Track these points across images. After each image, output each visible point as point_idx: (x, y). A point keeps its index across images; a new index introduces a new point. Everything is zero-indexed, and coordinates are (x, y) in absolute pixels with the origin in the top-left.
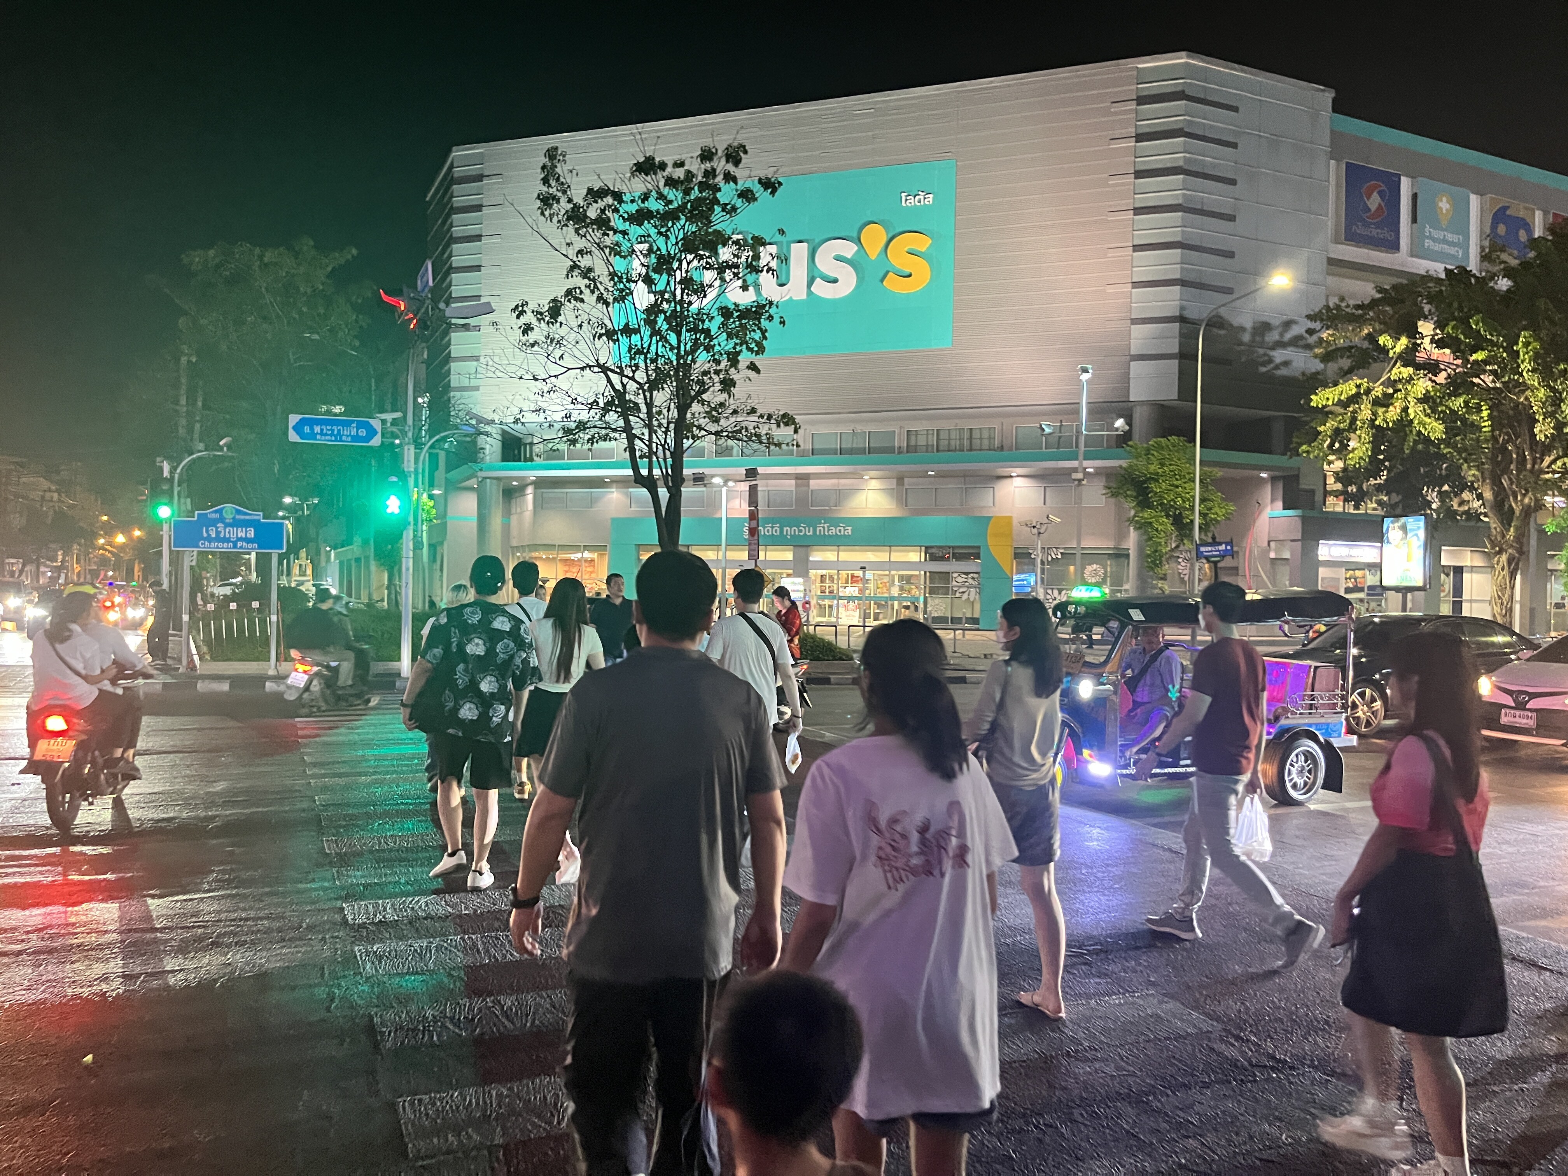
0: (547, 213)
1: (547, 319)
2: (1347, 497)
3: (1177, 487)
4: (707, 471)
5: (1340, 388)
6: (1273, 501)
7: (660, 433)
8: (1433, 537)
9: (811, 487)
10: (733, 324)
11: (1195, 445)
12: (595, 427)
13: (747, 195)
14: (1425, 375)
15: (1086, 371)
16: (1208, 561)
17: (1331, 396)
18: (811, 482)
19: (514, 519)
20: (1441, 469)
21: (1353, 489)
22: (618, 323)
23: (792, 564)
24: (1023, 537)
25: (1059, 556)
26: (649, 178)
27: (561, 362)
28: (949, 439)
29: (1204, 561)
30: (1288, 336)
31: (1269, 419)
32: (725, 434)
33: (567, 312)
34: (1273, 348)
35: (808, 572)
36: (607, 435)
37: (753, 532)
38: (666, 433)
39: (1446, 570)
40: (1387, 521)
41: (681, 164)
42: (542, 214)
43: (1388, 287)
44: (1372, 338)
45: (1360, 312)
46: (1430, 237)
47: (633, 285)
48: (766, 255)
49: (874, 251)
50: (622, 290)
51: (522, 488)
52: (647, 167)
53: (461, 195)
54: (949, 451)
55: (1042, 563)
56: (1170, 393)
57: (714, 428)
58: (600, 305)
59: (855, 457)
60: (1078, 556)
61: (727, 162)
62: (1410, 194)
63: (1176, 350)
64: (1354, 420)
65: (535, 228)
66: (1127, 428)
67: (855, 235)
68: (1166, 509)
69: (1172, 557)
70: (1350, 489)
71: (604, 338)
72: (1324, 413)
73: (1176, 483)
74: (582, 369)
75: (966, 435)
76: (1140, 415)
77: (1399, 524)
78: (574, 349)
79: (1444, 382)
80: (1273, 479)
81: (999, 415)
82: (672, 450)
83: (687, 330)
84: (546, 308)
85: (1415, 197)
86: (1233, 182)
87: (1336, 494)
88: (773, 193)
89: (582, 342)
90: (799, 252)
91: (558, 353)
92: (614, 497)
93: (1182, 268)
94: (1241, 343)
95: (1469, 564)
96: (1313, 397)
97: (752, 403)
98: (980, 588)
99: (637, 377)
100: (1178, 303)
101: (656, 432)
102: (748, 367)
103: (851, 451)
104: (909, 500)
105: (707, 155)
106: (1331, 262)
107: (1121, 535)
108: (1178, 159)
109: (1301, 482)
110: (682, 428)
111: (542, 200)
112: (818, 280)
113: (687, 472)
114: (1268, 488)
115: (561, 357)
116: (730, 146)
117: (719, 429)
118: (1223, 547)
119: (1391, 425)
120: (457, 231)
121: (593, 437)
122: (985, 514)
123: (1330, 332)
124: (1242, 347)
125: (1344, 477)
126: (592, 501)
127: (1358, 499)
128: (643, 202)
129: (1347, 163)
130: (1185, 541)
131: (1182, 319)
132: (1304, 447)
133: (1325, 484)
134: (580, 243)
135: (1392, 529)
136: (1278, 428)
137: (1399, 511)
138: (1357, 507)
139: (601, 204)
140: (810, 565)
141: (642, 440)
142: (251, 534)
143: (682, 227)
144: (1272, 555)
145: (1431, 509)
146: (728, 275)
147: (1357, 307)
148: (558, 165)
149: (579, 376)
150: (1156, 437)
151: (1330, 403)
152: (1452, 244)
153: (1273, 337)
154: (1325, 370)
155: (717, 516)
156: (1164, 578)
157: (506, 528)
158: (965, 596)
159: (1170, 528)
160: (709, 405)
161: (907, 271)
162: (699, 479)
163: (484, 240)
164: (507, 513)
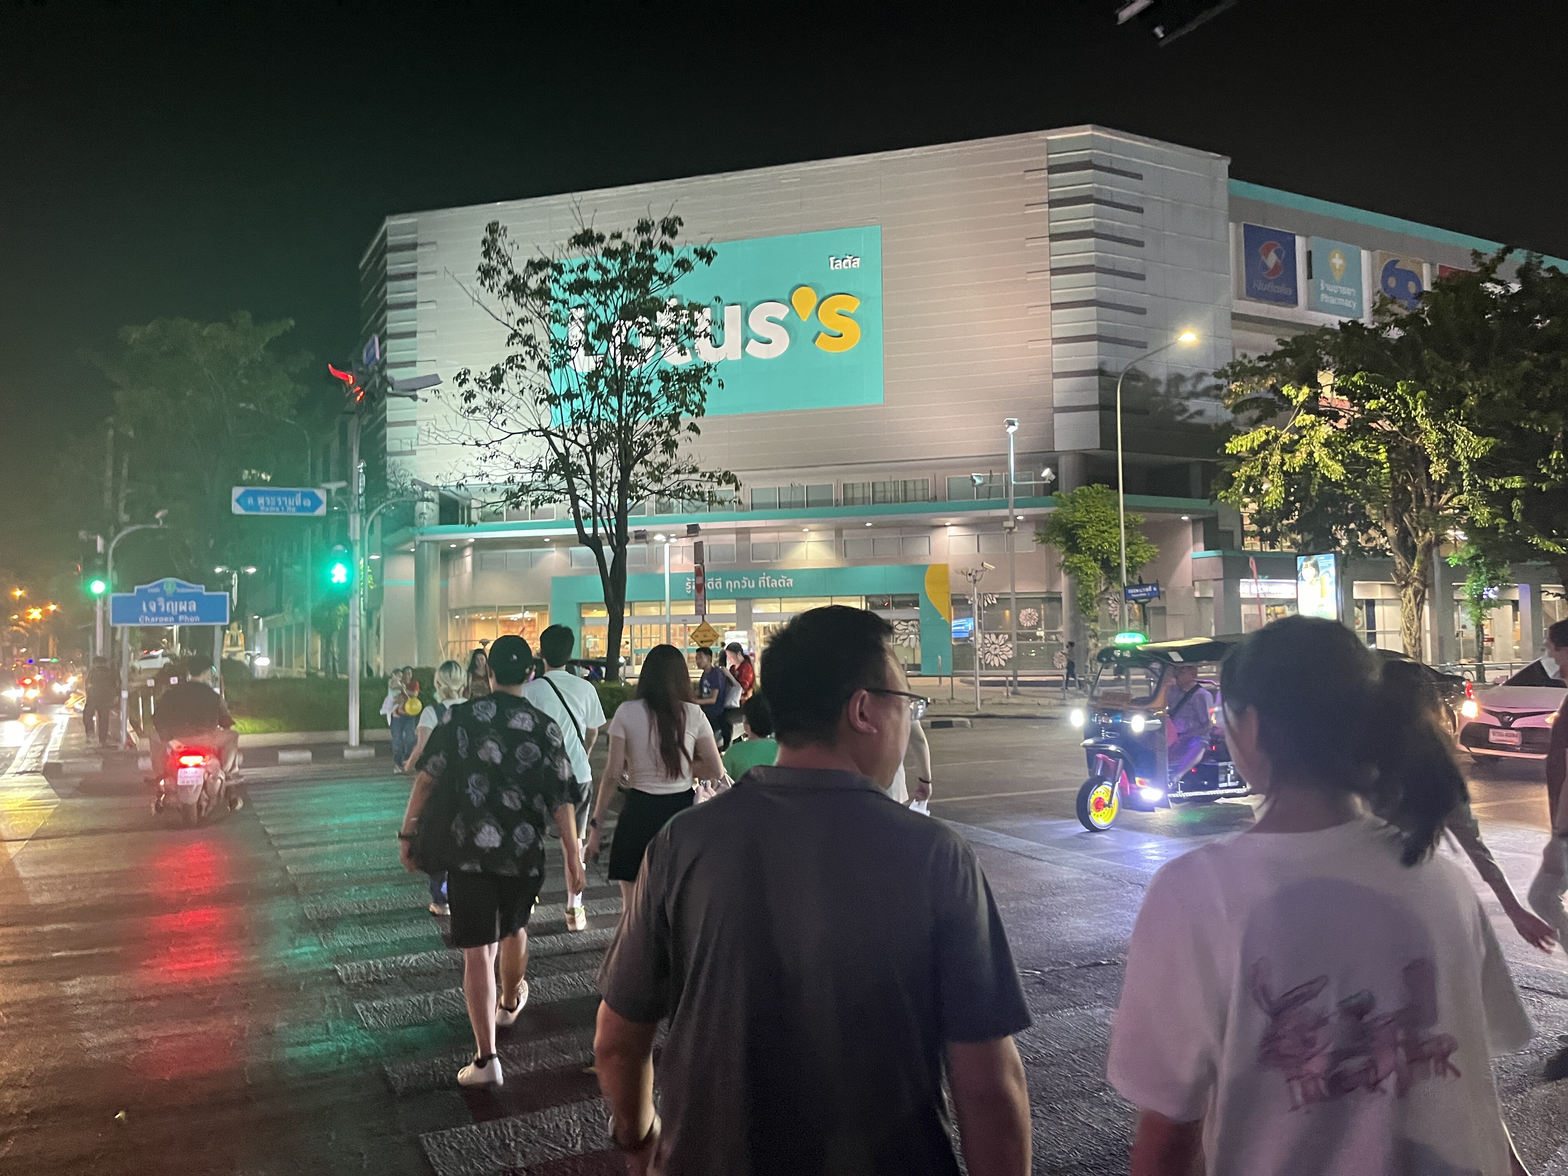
0: (487, 283)
1: (489, 386)
2: (1263, 538)
3: (1103, 532)
4: (648, 528)
5: (1251, 435)
6: (1194, 543)
7: (603, 494)
8: (1343, 573)
9: (752, 541)
10: (674, 387)
11: (1118, 491)
12: (537, 489)
13: (683, 265)
14: (1326, 421)
15: (1012, 423)
16: (1136, 602)
17: (1244, 443)
18: (752, 535)
19: (452, 582)
20: (1347, 509)
21: (1268, 529)
22: (560, 388)
23: (735, 617)
24: (960, 584)
25: (995, 602)
26: (587, 250)
27: (504, 428)
28: (885, 491)
29: (1133, 602)
30: (1201, 387)
31: (1187, 465)
32: (667, 492)
33: (510, 380)
34: (1187, 398)
35: (751, 625)
36: (552, 497)
37: (700, 588)
38: (609, 493)
39: (1358, 603)
40: (1300, 560)
41: (619, 236)
42: (482, 283)
43: (1288, 339)
44: (1275, 389)
45: (1264, 363)
46: (1326, 291)
47: (573, 352)
48: (703, 320)
49: (805, 313)
50: (562, 357)
51: (460, 550)
52: (585, 239)
53: (394, 263)
54: (884, 502)
55: (979, 608)
56: (1093, 443)
57: (656, 487)
58: (541, 372)
59: (794, 511)
60: (1013, 601)
61: (664, 232)
62: (1305, 250)
63: (1096, 401)
64: (1265, 466)
65: (476, 298)
66: (1054, 477)
67: (786, 297)
68: (1094, 554)
69: (1102, 599)
70: (1264, 530)
71: (546, 403)
72: (1238, 459)
73: (1102, 528)
74: (525, 433)
75: (901, 488)
76: (1064, 463)
77: (1312, 562)
78: (515, 414)
79: (1345, 427)
80: (1194, 522)
81: (931, 467)
82: (616, 509)
83: (628, 394)
84: (489, 375)
85: (1309, 254)
86: (1140, 244)
87: (1253, 535)
88: (709, 262)
89: (523, 408)
90: (732, 315)
91: (500, 419)
92: (555, 557)
93: (1098, 324)
94: (1156, 394)
95: (1379, 597)
96: (1227, 445)
97: (692, 463)
98: (919, 634)
99: (579, 440)
100: (1096, 357)
101: (599, 493)
102: (689, 428)
103: (790, 505)
104: (848, 551)
105: (644, 227)
106: (1235, 317)
107: (1052, 580)
108: (1089, 223)
109: (1220, 523)
110: (625, 487)
111: (483, 272)
112: (752, 341)
113: (630, 529)
114: (1190, 530)
115: (504, 423)
116: (666, 218)
117: (662, 488)
118: (1149, 589)
119: (1297, 469)
120: (390, 298)
121: (537, 500)
122: (922, 562)
123: (1238, 384)
124: (1159, 398)
125: (1261, 518)
126: (532, 561)
127: (1272, 538)
128: (582, 272)
129: (1245, 225)
130: (1114, 584)
131: (1101, 372)
132: (1222, 493)
133: (1242, 525)
134: (520, 313)
135: (1305, 566)
136: (1196, 473)
137: (1311, 549)
138: (1272, 546)
139: (542, 275)
140: (753, 618)
141: (585, 501)
142: (193, 606)
143: (620, 297)
144: (1197, 594)
145: (1339, 545)
146: (666, 340)
147: (1261, 358)
148: (499, 239)
149: (522, 441)
150: (1080, 485)
151: (1244, 449)
152: (1345, 297)
153: (1186, 387)
154: (1235, 420)
155: (659, 572)
156: (1095, 620)
157: (444, 591)
158: (906, 643)
159: (1098, 571)
160: (651, 465)
161: (838, 332)
162: (641, 536)
163: (419, 307)
164: (445, 576)
